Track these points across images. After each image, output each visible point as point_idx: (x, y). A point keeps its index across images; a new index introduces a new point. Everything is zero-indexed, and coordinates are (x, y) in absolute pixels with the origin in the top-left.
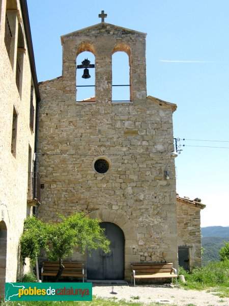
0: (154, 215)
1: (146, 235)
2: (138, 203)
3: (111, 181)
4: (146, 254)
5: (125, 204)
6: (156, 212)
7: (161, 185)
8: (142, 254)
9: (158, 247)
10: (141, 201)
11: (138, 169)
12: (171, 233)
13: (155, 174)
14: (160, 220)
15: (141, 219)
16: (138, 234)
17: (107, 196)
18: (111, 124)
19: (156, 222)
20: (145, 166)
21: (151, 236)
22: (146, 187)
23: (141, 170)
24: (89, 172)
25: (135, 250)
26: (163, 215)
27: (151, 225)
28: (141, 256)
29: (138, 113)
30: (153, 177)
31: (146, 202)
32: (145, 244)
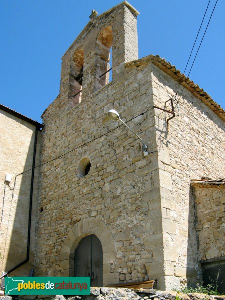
0: (132, 212)
1: (125, 242)
2: (115, 201)
3: (91, 183)
4: (125, 271)
5: (103, 207)
6: (134, 207)
7: (140, 168)
8: (120, 270)
9: (139, 257)
10: (118, 196)
11: (115, 158)
12: (154, 233)
13: (133, 156)
14: (140, 217)
15: (118, 222)
16: (116, 243)
17: (88, 202)
18: (92, 118)
19: (135, 222)
20: (122, 150)
21: (131, 243)
22: (124, 177)
23: (118, 157)
24: (74, 180)
25: (113, 267)
26: (144, 210)
27: (130, 226)
28: (120, 274)
29: (117, 90)
30: (131, 160)
31: (123, 197)
32: (124, 257)
